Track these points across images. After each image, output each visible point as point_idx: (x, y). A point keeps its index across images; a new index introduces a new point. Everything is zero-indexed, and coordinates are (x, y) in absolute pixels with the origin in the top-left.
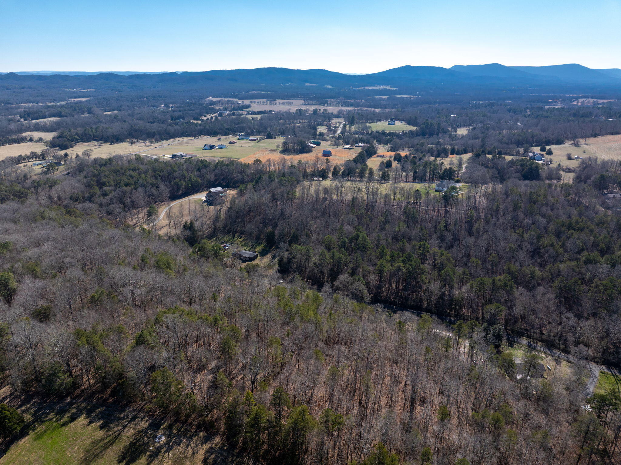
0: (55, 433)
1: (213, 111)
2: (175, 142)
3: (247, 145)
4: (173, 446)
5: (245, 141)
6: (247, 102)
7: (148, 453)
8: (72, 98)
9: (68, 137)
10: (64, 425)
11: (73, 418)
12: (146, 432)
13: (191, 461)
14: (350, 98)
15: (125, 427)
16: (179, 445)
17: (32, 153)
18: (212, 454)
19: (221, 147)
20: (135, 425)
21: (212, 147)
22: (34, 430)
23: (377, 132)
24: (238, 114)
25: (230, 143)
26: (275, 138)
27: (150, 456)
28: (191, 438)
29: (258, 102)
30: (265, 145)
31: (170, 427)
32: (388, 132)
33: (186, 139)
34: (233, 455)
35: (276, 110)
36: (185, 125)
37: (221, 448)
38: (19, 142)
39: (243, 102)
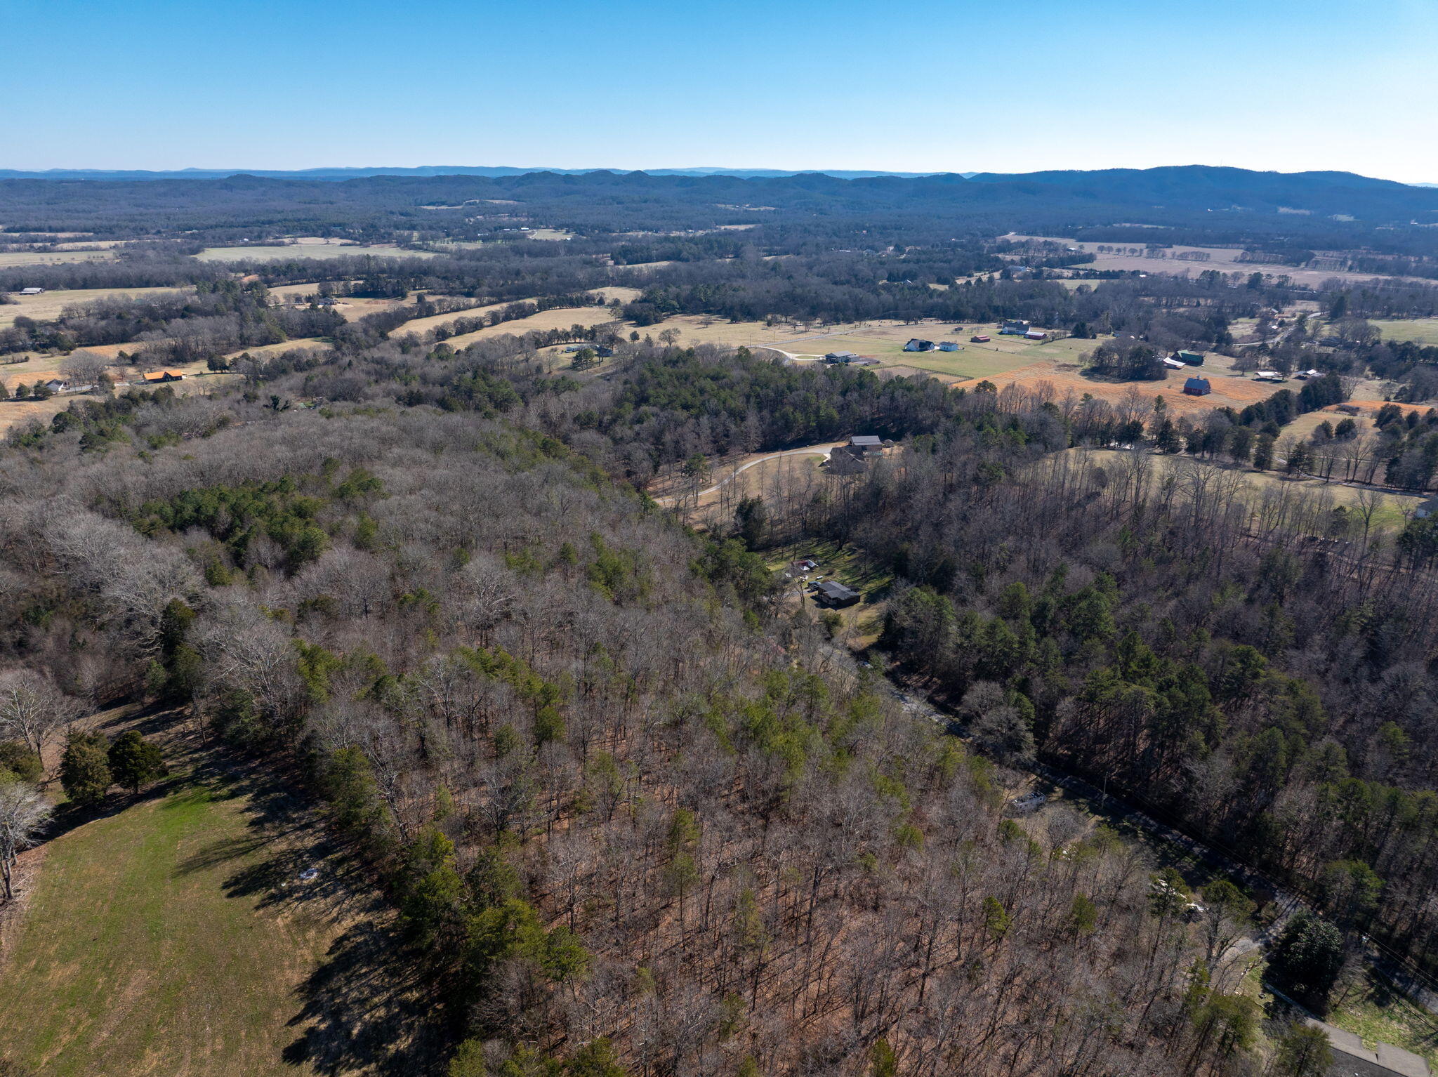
0: (194, 807)
1: (994, 264)
2: (858, 330)
3: (1010, 349)
4: (315, 895)
5: (1014, 338)
6: (1090, 248)
7: (273, 890)
8: (724, 223)
9: (659, 301)
10: (214, 800)
11: (233, 795)
12: (301, 856)
13: (319, 932)
14: (1390, 250)
15: (282, 834)
16: (326, 897)
17: (577, 326)
18: (361, 934)
19: (946, 347)
20: (297, 838)
21: (924, 346)
22: (176, 792)
23: (1391, 344)
24: (1049, 277)
25: (975, 340)
26: (1094, 337)
27: (272, 896)
28: (354, 893)
29: (1119, 250)
30: (1055, 351)
31: (340, 862)
32: (1424, 346)
33: (887, 323)
34: (393, 954)
35: (1151, 271)
36: (906, 291)
37: (384, 932)
38: (578, 306)
39: (1081, 247)
